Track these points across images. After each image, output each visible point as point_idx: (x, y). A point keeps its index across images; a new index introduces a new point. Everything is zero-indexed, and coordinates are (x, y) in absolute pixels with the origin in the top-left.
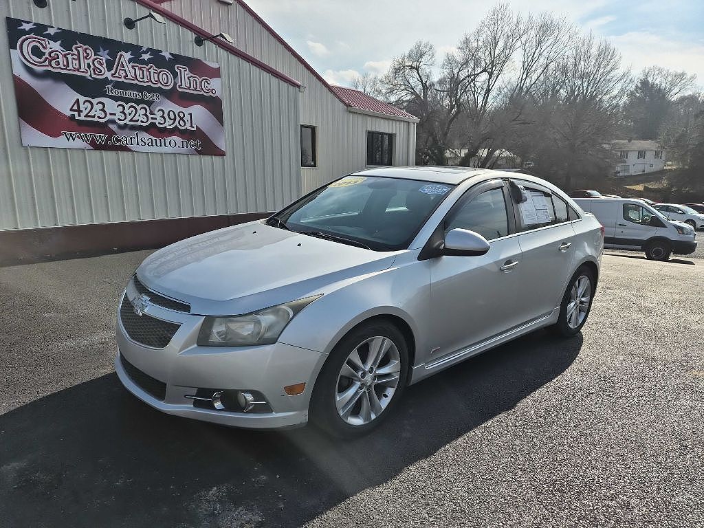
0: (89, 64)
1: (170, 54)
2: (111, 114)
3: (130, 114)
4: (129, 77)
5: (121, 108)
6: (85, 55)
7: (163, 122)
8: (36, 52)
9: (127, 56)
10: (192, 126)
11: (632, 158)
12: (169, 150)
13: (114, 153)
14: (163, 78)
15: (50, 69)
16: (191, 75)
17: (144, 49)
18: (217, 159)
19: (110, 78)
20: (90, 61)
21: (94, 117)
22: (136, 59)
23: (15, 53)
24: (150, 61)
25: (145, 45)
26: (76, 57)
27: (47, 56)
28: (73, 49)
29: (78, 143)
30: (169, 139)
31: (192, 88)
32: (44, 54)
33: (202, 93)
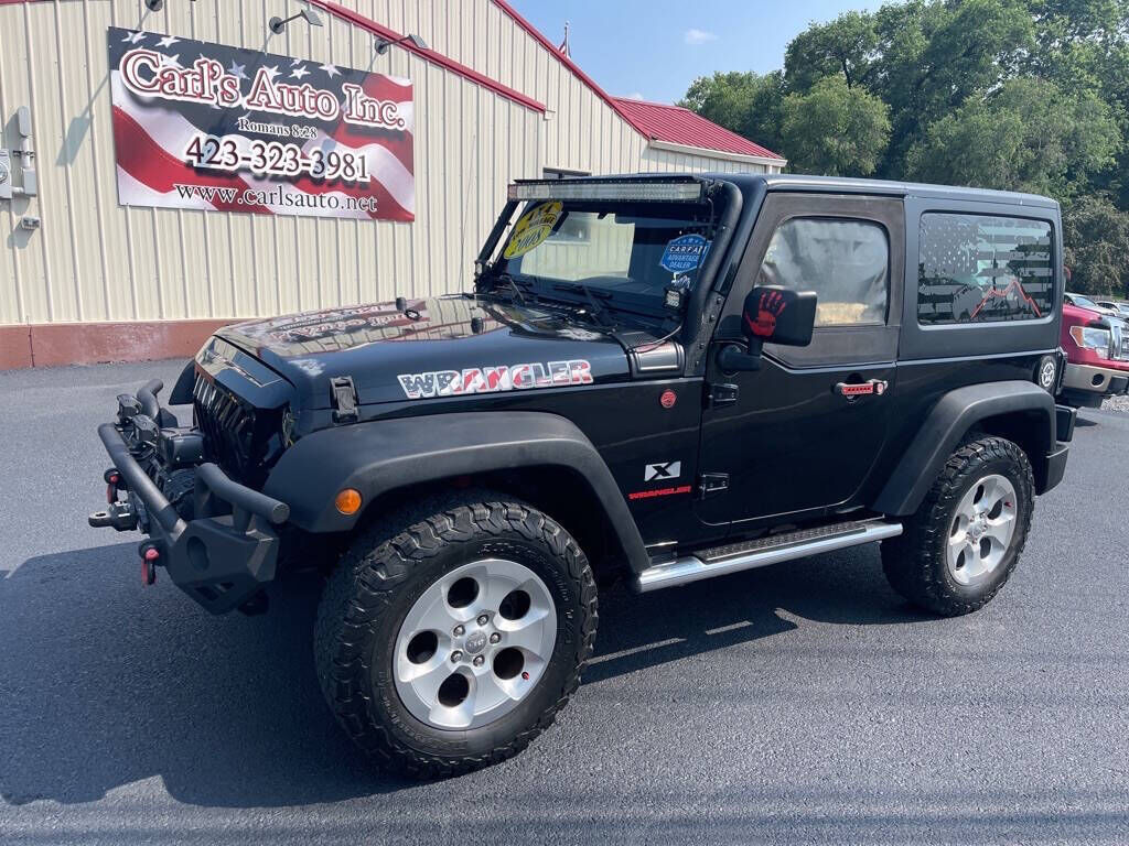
0: (215, 87)
1: (336, 67)
2: (244, 159)
3: (272, 158)
4: (273, 104)
5: (258, 150)
6: (211, 73)
8: (145, 72)
9: (272, 72)
10: (364, 176)
12: (327, 212)
13: (246, 218)
14: (323, 103)
15: (161, 95)
16: (366, 97)
17: (297, 62)
18: (402, 228)
19: (245, 106)
20: (218, 83)
21: (219, 163)
22: (285, 77)
23: (117, 75)
24: (305, 79)
25: (299, 55)
26: (197, 77)
27: (158, 76)
28: (195, 66)
29: (196, 201)
30: (328, 195)
31: (367, 117)
32: (155, 74)
33: (383, 125)
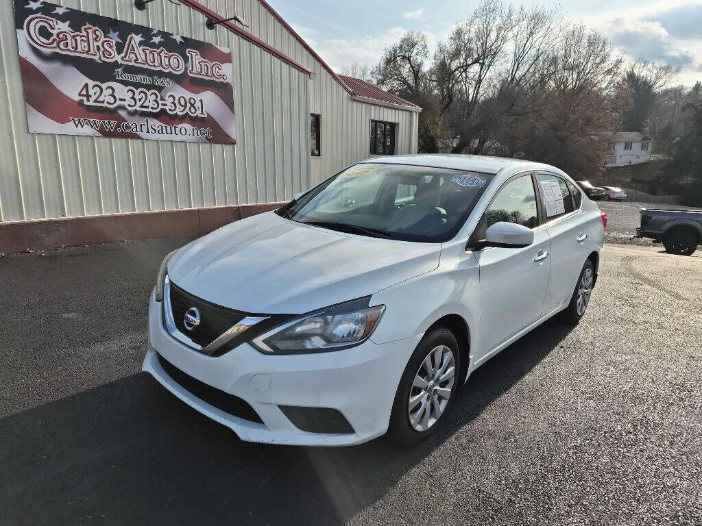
0: (98, 47)
1: (182, 37)
2: (120, 99)
3: (140, 100)
4: (140, 61)
5: (131, 94)
6: (95, 36)
7: (173, 109)
8: (44, 32)
9: (138, 38)
10: (202, 113)
11: (620, 149)
12: (179, 138)
13: (124, 140)
14: (174, 62)
15: (57, 50)
16: (202, 59)
17: (155, 32)
18: (227, 148)
19: (120, 61)
20: (100, 44)
21: (103, 102)
22: (147, 42)
23: (22, 34)
24: (160, 44)
25: (157, 27)
26: (85, 39)
27: (55, 37)
28: (83, 30)
29: (87, 130)
30: (180, 126)
31: (203, 73)
32: (52, 35)
33: (213, 78)
